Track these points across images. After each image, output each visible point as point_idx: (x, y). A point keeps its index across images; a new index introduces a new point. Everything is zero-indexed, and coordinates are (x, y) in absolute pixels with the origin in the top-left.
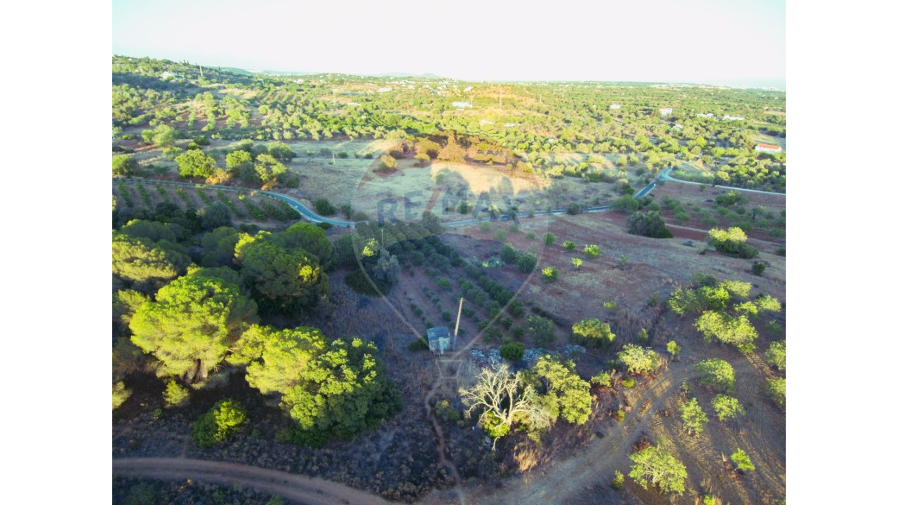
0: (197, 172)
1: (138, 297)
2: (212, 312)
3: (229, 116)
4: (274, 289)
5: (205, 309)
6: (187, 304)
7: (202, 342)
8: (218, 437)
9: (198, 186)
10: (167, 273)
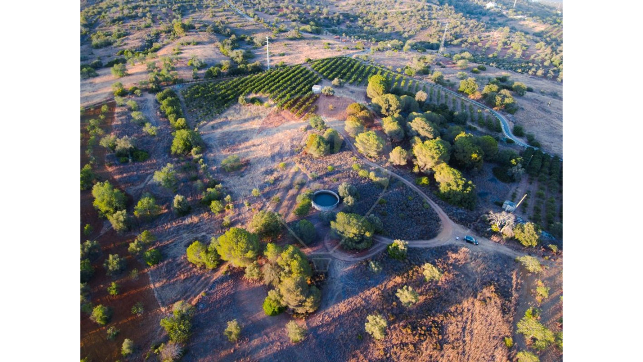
0: (467, 91)
1: (420, 140)
2: (436, 153)
3: (512, 47)
4: (459, 157)
5: (435, 151)
6: (431, 148)
7: (429, 159)
8: (421, 183)
9: (463, 98)
10: (431, 136)
